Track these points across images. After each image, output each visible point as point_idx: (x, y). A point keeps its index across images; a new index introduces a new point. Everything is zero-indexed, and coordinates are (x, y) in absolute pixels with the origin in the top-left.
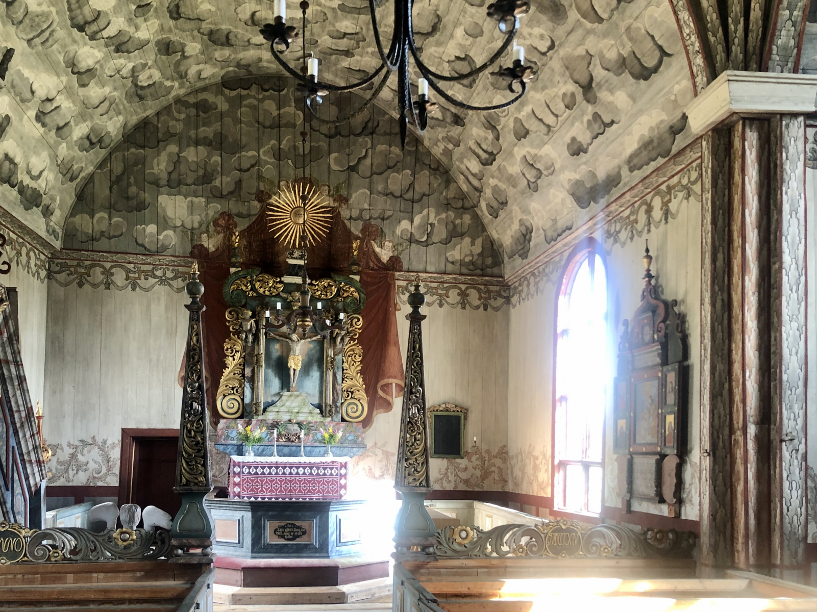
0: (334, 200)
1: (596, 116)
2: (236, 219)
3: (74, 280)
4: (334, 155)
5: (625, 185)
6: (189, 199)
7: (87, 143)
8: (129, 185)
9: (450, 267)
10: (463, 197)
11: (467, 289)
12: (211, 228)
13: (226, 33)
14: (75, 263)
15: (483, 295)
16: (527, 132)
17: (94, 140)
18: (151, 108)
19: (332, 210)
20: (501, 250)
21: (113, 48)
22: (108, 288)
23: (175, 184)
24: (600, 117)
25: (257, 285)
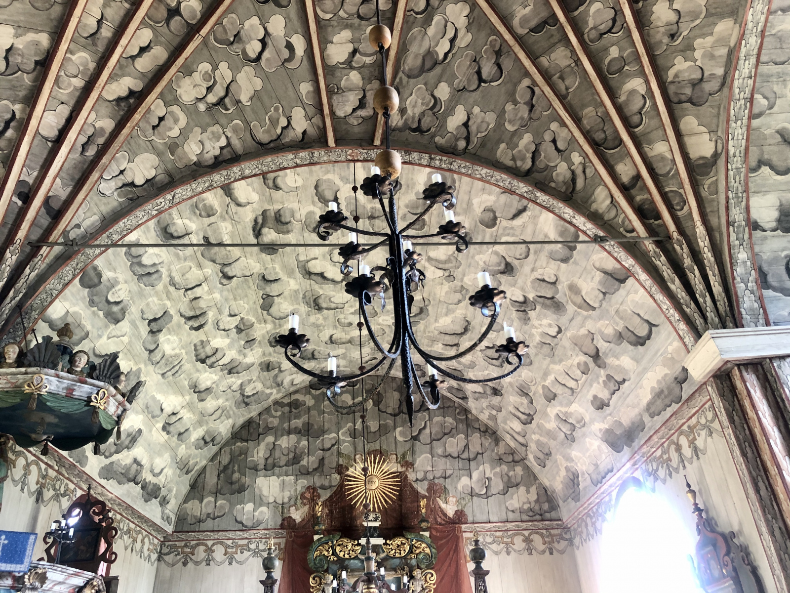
0: (402, 466)
1: (609, 377)
2: (320, 491)
3: (180, 559)
4: (398, 430)
5: (650, 429)
6: (281, 478)
7: (203, 442)
8: (233, 472)
9: (511, 516)
10: (513, 453)
11: (530, 535)
12: (299, 502)
13: (311, 351)
14: (183, 543)
15: (546, 539)
16: (555, 395)
17: (208, 439)
18: (255, 410)
19: (400, 475)
20: (554, 495)
21: (226, 371)
22: (208, 565)
23: (270, 467)
24: (613, 377)
25: (338, 549)
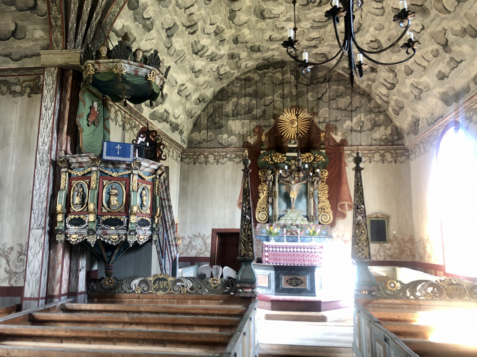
0: (311, 115)
1: (452, 59)
2: (263, 128)
3: (192, 161)
4: (310, 94)
5: (473, 92)
6: (242, 121)
7: (198, 101)
8: (216, 117)
9: (374, 142)
10: (379, 106)
11: (384, 153)
12: (252, 133)
13: (258, 46)
14: (192, 154)
15: (394, 155)
16: (412, 71)
17: (201, 100)
18: (225, 83)
19: (310, 119)
20: (402, 131)
21: (209, 60)
22: (206, 164)
23: (236, 115)
24: (454, 59)
25: (274, 158)
